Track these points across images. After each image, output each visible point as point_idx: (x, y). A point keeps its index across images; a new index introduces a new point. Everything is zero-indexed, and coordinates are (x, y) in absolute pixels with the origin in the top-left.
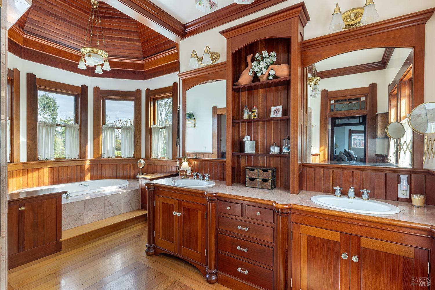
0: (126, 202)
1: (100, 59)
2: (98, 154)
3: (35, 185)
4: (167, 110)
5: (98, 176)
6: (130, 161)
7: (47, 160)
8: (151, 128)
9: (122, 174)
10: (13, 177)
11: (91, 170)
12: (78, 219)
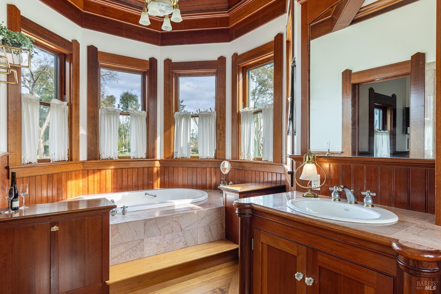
0: (204, 227)
1: (167, 5)
2: (170, 152)
3: (96, 191)
4: (255, 100)
5: (169, 183)
6: (209, 163)
7: (110, 159)
8: (239, 113)
9: (199, 182)
10: (71, 179)
11: (161, 174)
12: (135, 248)
